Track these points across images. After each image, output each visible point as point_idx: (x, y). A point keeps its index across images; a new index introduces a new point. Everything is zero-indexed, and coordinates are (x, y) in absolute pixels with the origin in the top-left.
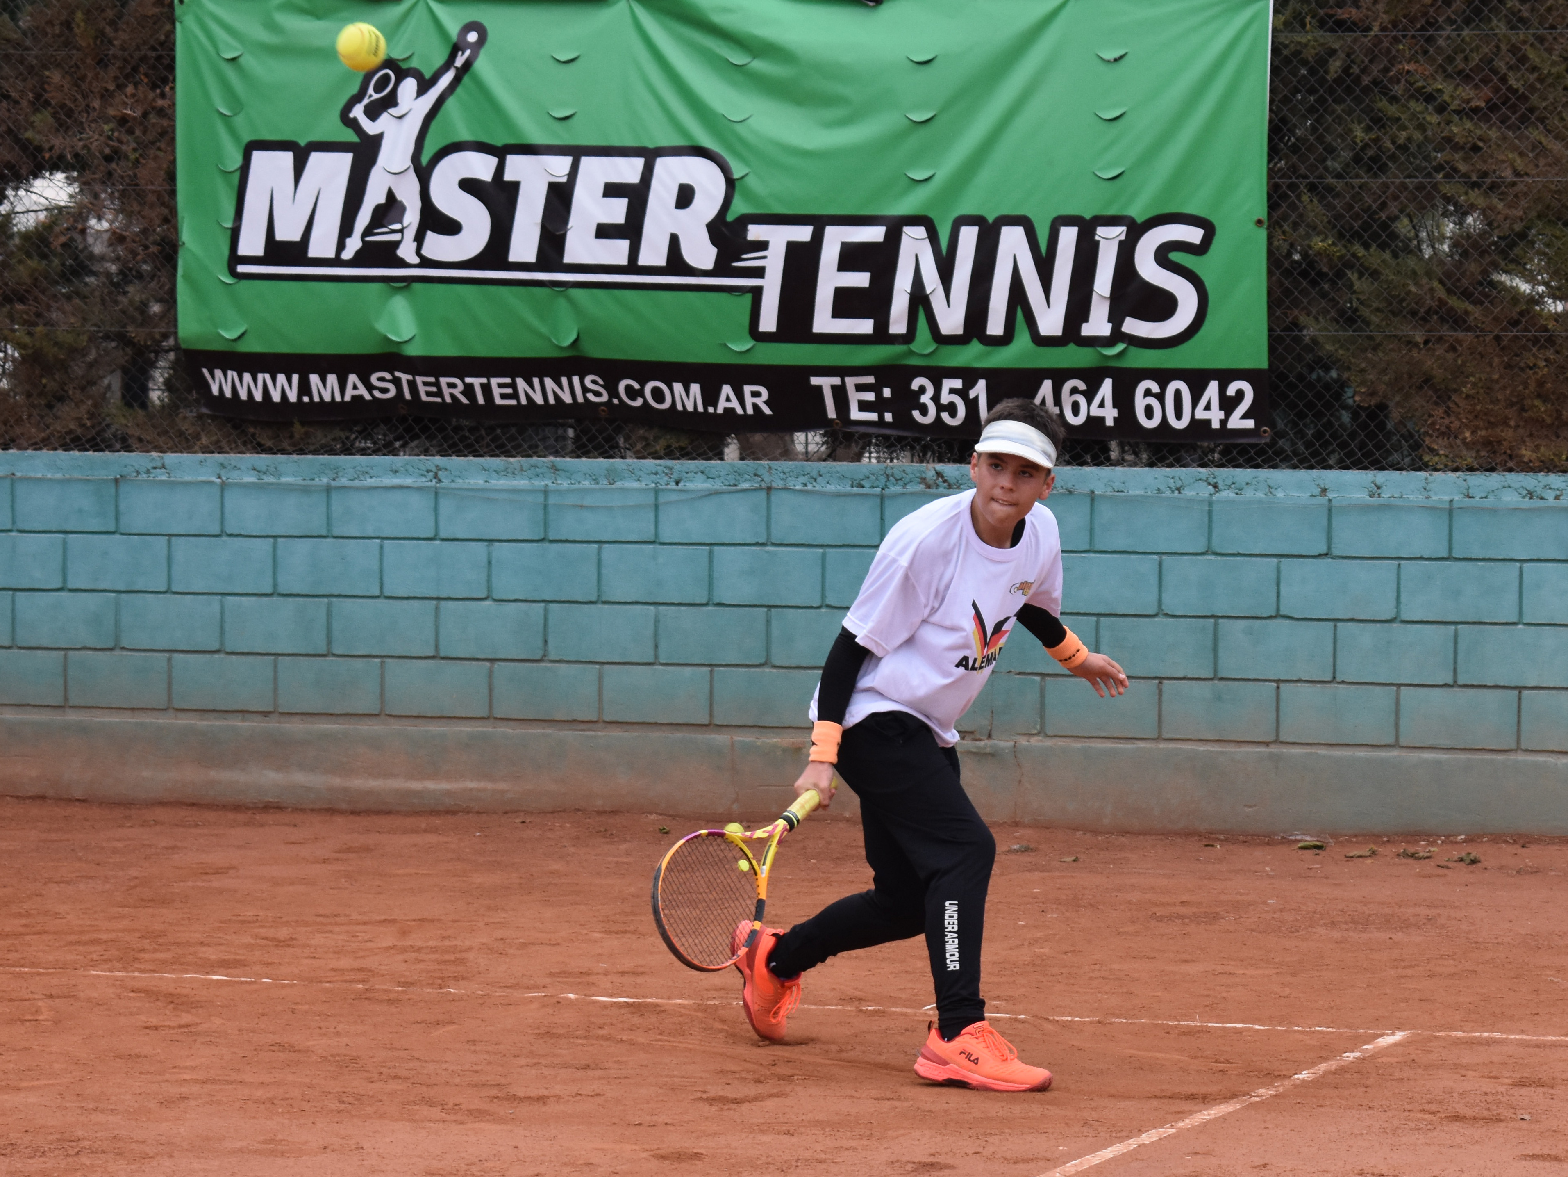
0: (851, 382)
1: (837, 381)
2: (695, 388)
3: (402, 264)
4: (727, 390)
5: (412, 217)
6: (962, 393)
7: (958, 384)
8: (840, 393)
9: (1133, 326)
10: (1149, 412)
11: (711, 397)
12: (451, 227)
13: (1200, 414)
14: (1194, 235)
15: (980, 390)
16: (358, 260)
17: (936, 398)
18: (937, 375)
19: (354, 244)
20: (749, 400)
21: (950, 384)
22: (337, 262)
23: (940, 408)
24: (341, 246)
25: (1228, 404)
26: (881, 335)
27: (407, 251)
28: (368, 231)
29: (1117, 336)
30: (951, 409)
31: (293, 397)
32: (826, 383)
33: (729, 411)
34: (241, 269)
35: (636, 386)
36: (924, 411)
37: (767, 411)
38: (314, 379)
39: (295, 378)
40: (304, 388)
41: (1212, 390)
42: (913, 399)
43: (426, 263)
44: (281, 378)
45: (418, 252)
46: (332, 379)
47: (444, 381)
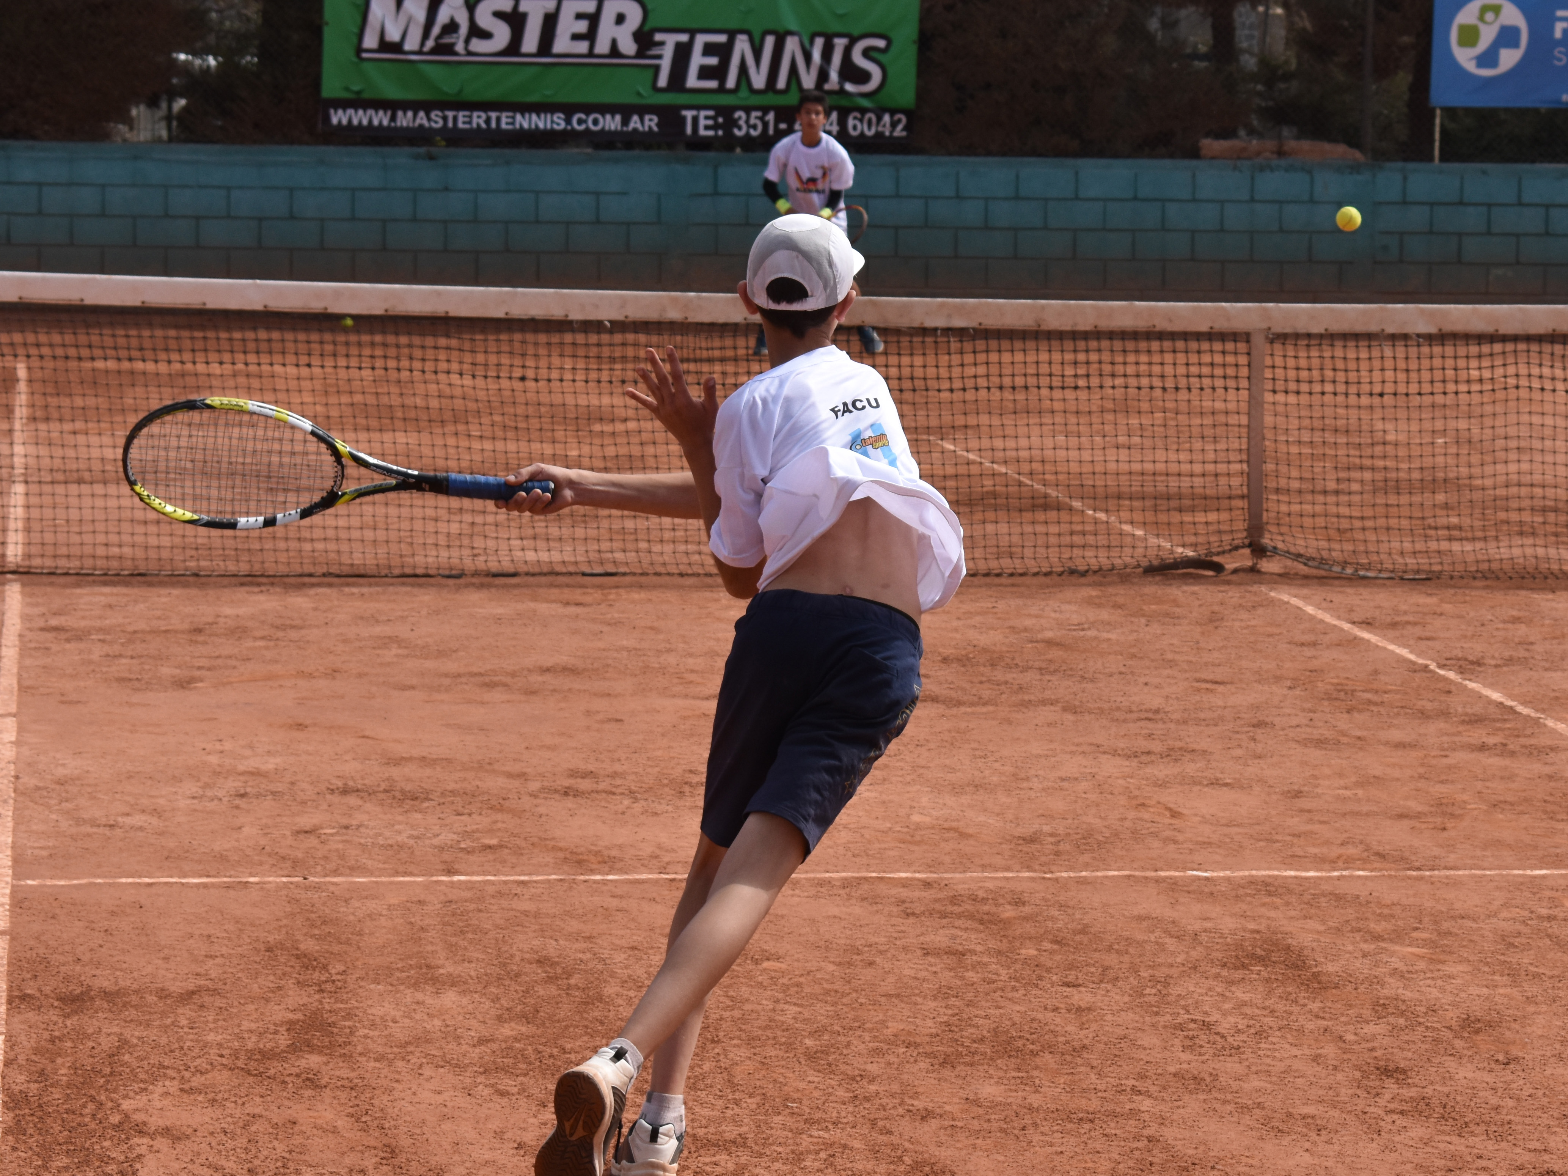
0: (703, 113)
1: (694, 113)
2: (618, 118)
3: (456, 54)
4: (635, 118)
5: (464, 30)
6: (761, 119)
7: (759, 114)
8: (695, 120)
9: (849, 87)
10: (855, 128)
11: (625, 122)
12: (486, 35)
13: (880, 129)
14: (881, 43)
15: (771, 117)
16: (433, 52)
17: (747, 122)
18: (748, 110)
19: (430, 44)
20: (647, 123)
21: (754, 114)
22: (420, 52)
23: (749, 126)
24: (423, 44)
25: (894, 125)
26: (722, 89)
27: (460, 47)
28: (439, 37)
29: (842, 92)
30: (755, 127)
31: (385, 122)
32: (689, 114)
33: (635, 130)
34: (365, 55)
35: (583, 116)
36: (740, 128)
37: (655, 129)
38: (400, 114)
39: (389, 113)
40: (393, 118)
41: (887, 118)
42: (735, 123)
43: (470, 53)
44: (381, 113)
45: (466, 48)
46: (410, 114)
47: (475, 114)
